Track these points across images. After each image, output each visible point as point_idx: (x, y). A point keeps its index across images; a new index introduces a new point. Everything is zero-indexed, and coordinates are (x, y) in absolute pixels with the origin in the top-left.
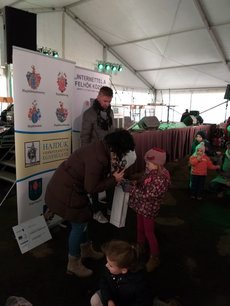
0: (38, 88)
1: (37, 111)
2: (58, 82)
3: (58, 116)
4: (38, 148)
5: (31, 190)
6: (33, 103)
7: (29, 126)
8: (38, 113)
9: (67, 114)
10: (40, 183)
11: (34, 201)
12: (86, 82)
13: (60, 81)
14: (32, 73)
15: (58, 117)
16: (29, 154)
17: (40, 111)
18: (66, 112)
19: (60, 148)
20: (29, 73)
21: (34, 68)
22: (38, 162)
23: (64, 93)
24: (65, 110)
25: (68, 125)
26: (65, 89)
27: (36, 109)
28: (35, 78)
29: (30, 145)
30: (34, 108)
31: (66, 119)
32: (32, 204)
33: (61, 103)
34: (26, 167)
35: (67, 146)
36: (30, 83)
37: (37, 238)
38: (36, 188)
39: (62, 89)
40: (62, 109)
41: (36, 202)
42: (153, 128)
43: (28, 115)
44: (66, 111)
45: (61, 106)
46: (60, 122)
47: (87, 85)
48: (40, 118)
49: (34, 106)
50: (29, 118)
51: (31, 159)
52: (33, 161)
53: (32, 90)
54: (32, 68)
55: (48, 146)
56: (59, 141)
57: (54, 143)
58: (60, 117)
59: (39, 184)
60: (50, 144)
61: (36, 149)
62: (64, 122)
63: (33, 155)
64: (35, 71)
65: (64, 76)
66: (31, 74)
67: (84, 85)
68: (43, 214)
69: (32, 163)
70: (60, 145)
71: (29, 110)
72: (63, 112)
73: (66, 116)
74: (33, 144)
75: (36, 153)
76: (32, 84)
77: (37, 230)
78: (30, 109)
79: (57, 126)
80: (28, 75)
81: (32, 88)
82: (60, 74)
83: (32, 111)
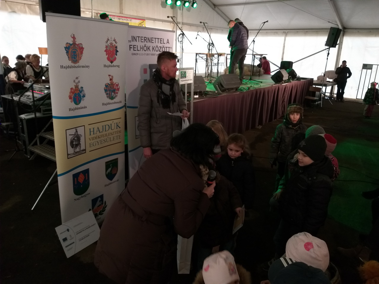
0: (80, 61)
1: (80, 90)
2: (106, 51)
3: (107, 93)
4: (83, 134)
5: (76, 183)
6: (74, 81)
7: (70, 110)
8: (81, 92)
9: (118, 89)
10: (86, 174)
11: (80, 196)
12: (143, 44)
13: (108, 50)
14: (72, 44)
15: (107, 94)
16: (72, 142)
17: (84, 89)
18: (117, 87)
19: (110, 131)
20: (68, 44)
21: (74, 38)
22: (83, 150)
23: (115, 63)
24: (115, 85)
25: (121, 102)
26: (115, 59)
27: (79, 88)
28: (76, 50)
29: (73, 132)
30: (77, 87)
31: (117, 96)
32: (77, 199)
33: (110, 77)
34: (68, 158)
35: (120, 128)
36: (69, 56)
37: (85, 238)
38: (82, 181)
39: (112, 59)
40: (112, 84)
41: (82, 197)
42: (232, 89)
43: (68, 96)
44: (117, 85)
45: (111, 80)
46: (110, 100)
47: (145, 47)
48: (84, 98)
49: (75, 85)
50: (70, 100)
51: (74, 149)
52: (78, 150)
53: (73, 64)
54: (72, 37)
55: (96, 130)
56: (109, 123)
57: (103, 126)
58: (109, 94)
59: (85, 176)
60: (98, 128)
61: (81, 135)
62: (114, 99)
63: (77, 143)
64: (76, 40)
65: (114, 43)
66: (71, 45)
67: (141, 48)
68: (91, 209)
69: (76, 153)
70: (110, 127)
71: (69, 90)
72: (114, 87)
73: (118, 91)
74: (76, 130)
75: (80, 140)
76: (72, 57)
77: (84, 229)
78: (72, 89)
79: (105, 106)
80: (67, 46)
81: (72, 62)
82: (109, 41)
83: (74, 91)
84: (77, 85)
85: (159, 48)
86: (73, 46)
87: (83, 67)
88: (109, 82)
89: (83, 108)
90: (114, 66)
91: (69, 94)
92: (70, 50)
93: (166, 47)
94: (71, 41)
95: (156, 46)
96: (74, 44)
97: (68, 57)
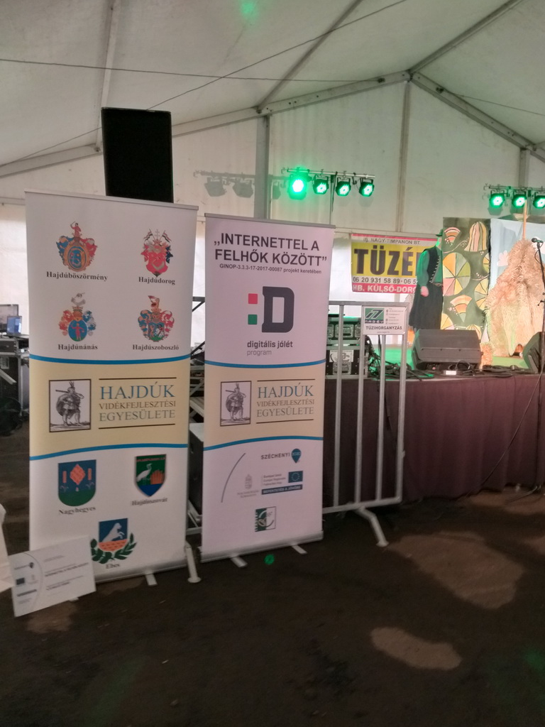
1: (84, 316)
2: (144, 253)
3: (144, 327)
4: (86, 395)
5: (65, 482)
6: (73, 300)
7: (61, 347)
8: (86, 320)
9: (171, 324)
10: (89, 469)
11: (73, 508)
12: (248, 249)
13: (150, 252)
14: (73, 239)
15: (144, 330)
16: (60, 405)
17: (93, 315)
19: (149, 399)
20: (65, 239)
21: (77, 229)
22: (85, 424)
23: (163, 276)
25: (176, 348)
26: (165, 269)
27: (83, 312)
28: (80, 248)
29: (64, 386)
30: (78, 310)
31: (167, 335)
32: (66, 512)
33: (153, 300)
34: (50, 432)
35: (172, 396)
36: (66, 258)
37: (59, 586)
38: (79, 481)
39: (157, 269)
40: (157, 313)
41: (77, 510)
43: (58, 323)
44: (169, 316)
45: (154, 305)
46: (151, 341)
47: (254, 255)
48: (93, 331)
50: (62, 331)
52: (73, 420)
53: (72, 272)
54: (73, 228)
55: (115, 391)
56: (145, 383)
57: (132, 387)
58: (150, 331)
59: (86, 472)
60: (121, 388)
61: (81, 395)
62: (161, 341)
63: (71, 408)
64: (80, 233)
65: (163, 240)
66: (70, 240)
67: (242, 256)
68: (97, 541)
69: (69, 425)
70: (149, 391)
71: (62, 314)
72: (161, 319)
73: (168, 328)
74: (72, 384)
75: (79, 403)
76: (71, 261)
77: (63, 569)
78: (66, 312)
79: (140, 350)
80: (62, 242)
81: (69, 268)
82: (151, 237)
83: (71, 316)
84: (78, 307)
85: (292, 258)
86: (73, 241)
87: (93, 277)
88: (150, 309)
89: (89, 347)
90: (161, 281)
91: (60, 320)
92: (68, 248)
93: (311, 257)
94: (70, 234)
95: (282, 254)
96: (77, 238)
97: (63, 260)
